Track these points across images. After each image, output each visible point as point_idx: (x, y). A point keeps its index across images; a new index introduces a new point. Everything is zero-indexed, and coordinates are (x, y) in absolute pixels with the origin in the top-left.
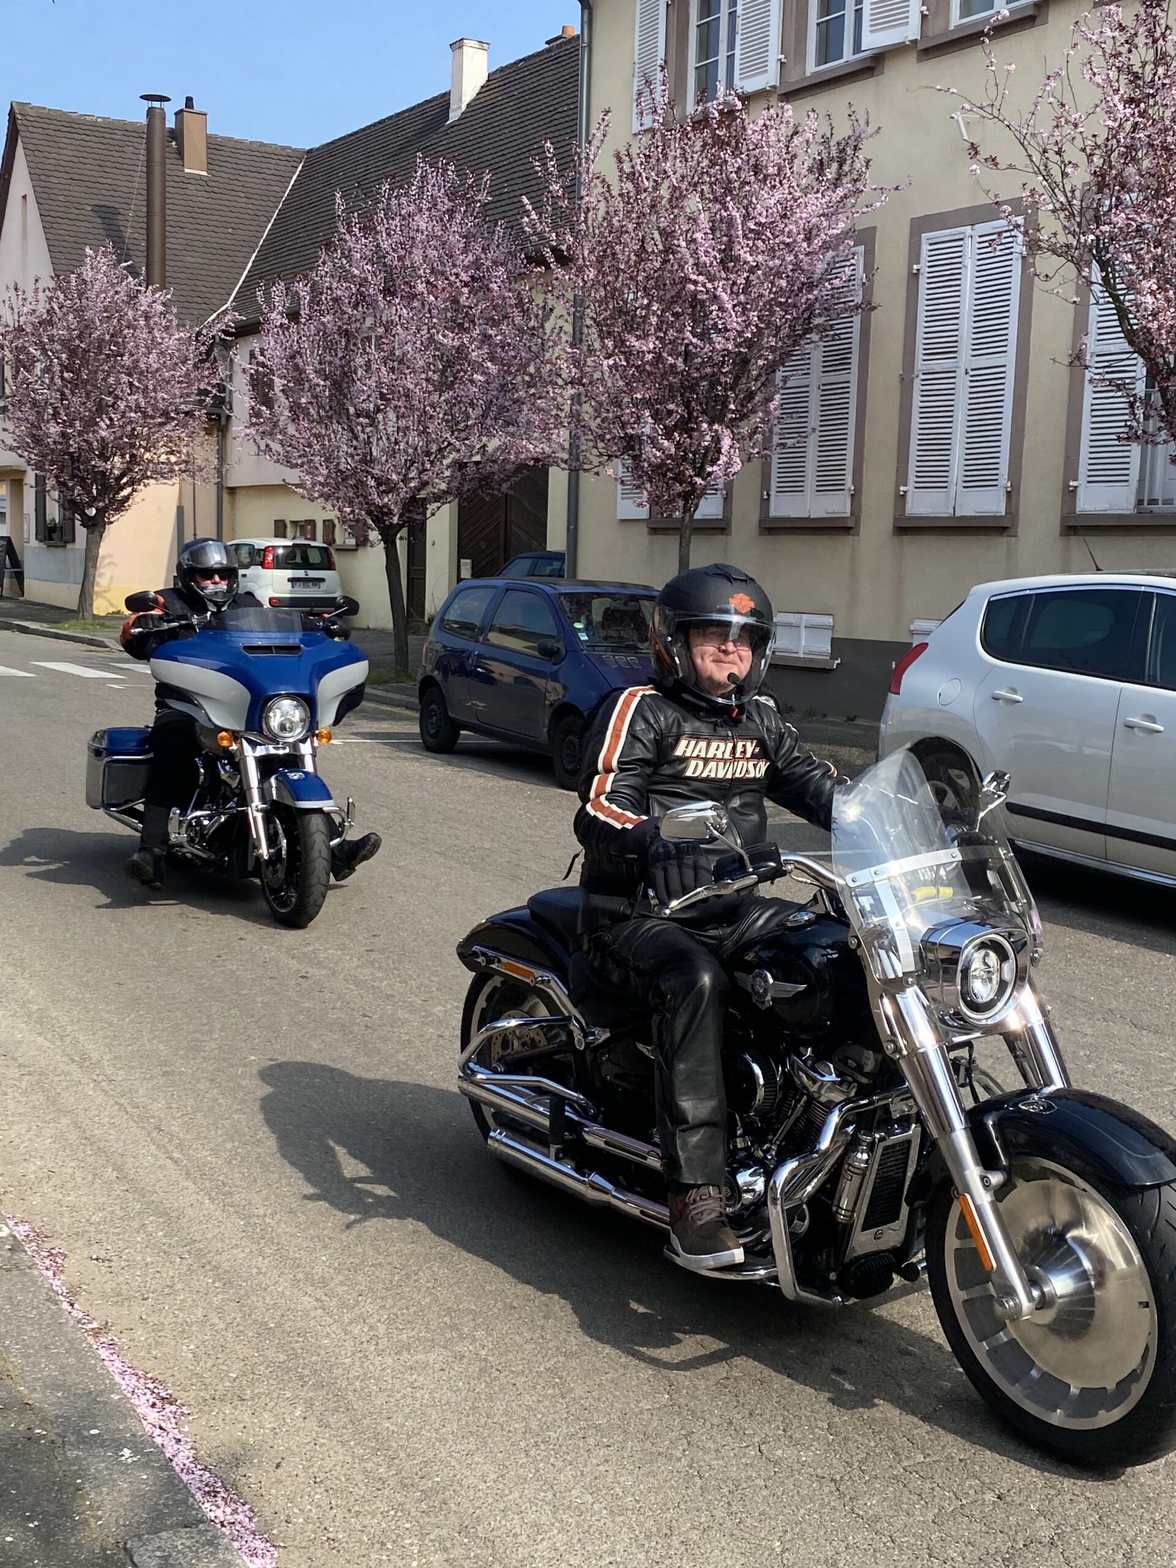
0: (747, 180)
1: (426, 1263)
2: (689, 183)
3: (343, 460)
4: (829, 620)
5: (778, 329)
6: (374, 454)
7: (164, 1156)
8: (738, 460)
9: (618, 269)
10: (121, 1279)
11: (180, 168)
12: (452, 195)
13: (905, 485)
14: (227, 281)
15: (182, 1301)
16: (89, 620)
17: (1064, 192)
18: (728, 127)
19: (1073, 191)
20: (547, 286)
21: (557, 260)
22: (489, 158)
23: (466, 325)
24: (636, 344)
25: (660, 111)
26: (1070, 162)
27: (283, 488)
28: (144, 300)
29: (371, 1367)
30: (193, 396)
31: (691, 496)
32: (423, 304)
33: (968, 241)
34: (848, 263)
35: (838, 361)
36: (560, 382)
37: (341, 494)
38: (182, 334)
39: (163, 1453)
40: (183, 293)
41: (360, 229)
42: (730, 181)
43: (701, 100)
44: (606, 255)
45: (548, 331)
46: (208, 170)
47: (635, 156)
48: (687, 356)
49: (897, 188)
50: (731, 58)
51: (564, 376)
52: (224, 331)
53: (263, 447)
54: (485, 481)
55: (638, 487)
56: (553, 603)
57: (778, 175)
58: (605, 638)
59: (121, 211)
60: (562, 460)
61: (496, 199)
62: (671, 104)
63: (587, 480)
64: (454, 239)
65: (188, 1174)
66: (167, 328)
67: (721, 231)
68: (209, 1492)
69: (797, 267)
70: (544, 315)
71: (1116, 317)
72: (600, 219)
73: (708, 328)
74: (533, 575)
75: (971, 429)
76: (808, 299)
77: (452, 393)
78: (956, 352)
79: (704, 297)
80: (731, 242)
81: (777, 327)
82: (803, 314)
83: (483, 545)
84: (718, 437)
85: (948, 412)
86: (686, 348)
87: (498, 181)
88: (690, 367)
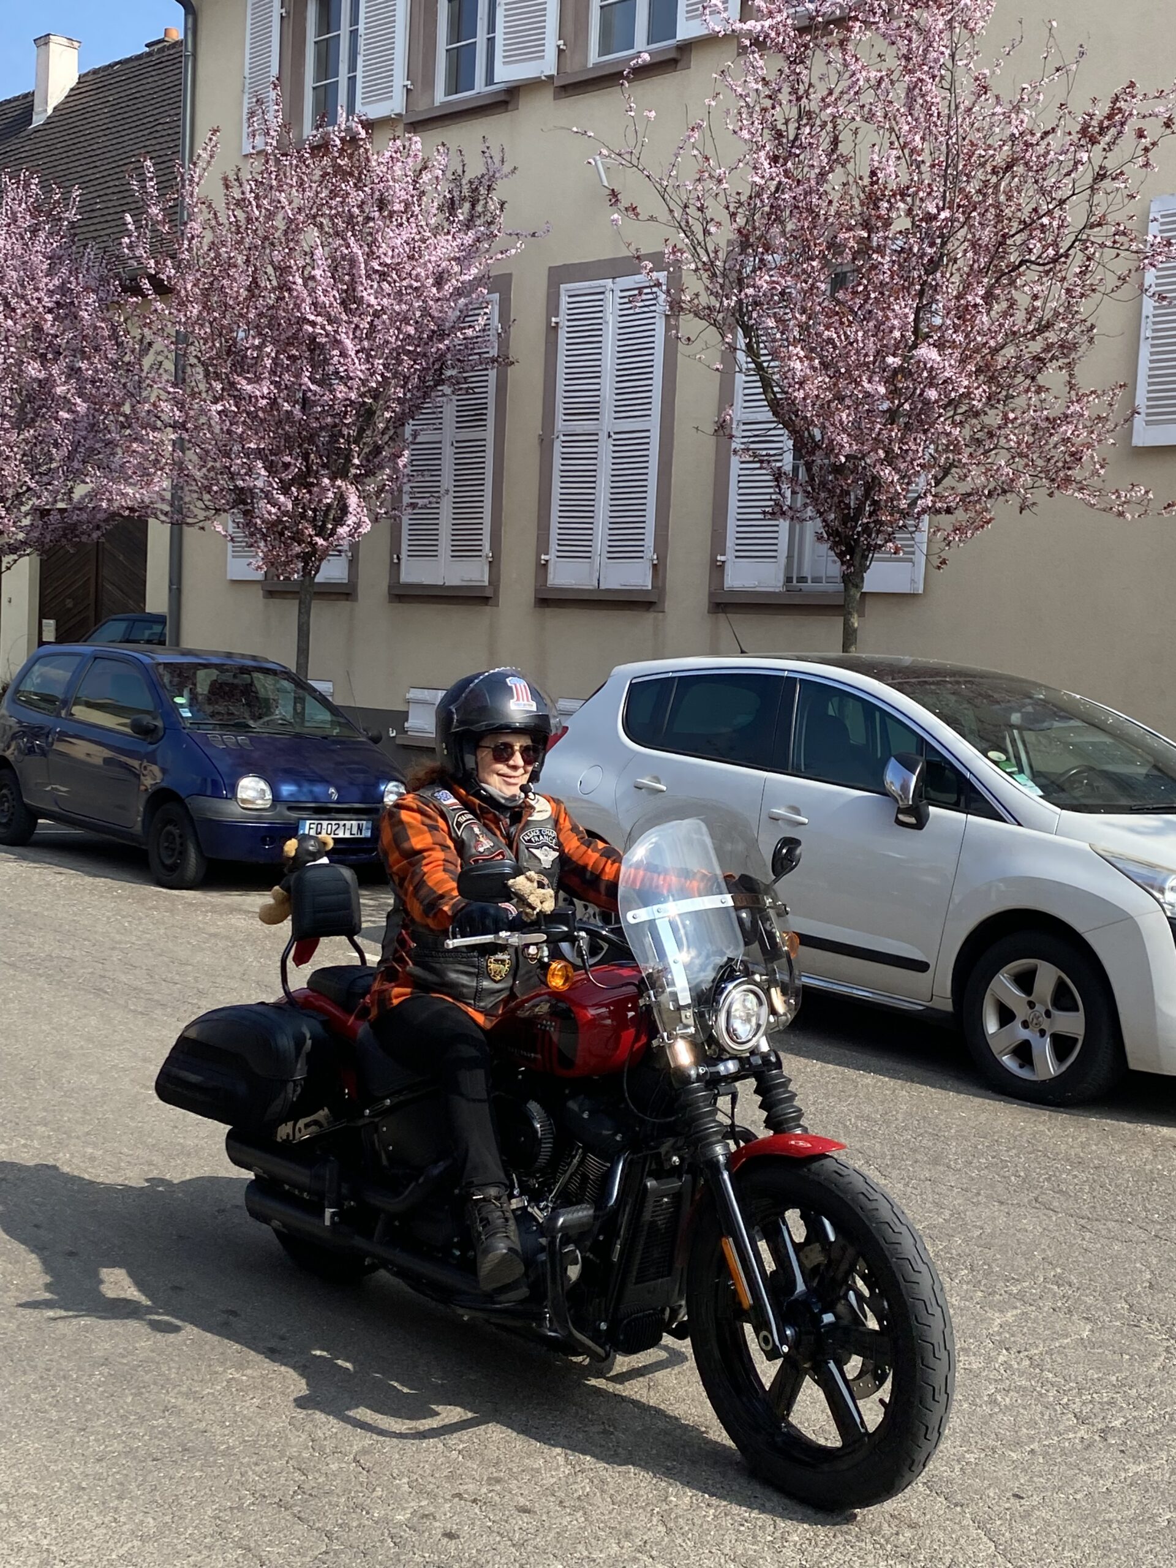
0: (372, 215)
2: (307, 216)
5: (406, 379)
8: (367, 520)
9: (226, 304)
12: (36, 210)
13: (547, 554)
17: (706, 251)
18: (351, 157)
19: (716, 251)
20: (145, 317)
21: (156, 292)
23: (50, 356)
24: (249, 387)
25: (272, 133)
26: (712, 220)
31: (311, 558)
33: (610, 295)
34: (483, 312)
35: (472, 416)
36: (159, 423)
42: (352, 216)
43: (321, 126)
44: (212, 289)
45: (146, 368)
47: (245, 182)
48: (306, 404)
49: (533, 235)
50: (352, 80)
51: (164, 417)
54: (71, 530)
55: (252, 546)
56: (149, 676)
57: (405, 212)
58: (212, 715)
60: (161, 511)
61: (86, 216)
62: (286, 126)
63: (191, 535)
64: (37, 259)
67: (342, 269)
69: (425, 311)
70: (141, 350)
72: (206, 248)
73: (328, 375)
74: (128, 641)
75: (616, 495)
76: (438, 349)
77: (32, 431)
78: (598, 413)
79: (324, 340)
80: (353, 280)
81: (405, 377)
82: (433, 364)
83: (69, 603)
84: (342, 495)
85: (590, 478)
86: (304, 394)
87: (90, 196)
88: (309, 416)
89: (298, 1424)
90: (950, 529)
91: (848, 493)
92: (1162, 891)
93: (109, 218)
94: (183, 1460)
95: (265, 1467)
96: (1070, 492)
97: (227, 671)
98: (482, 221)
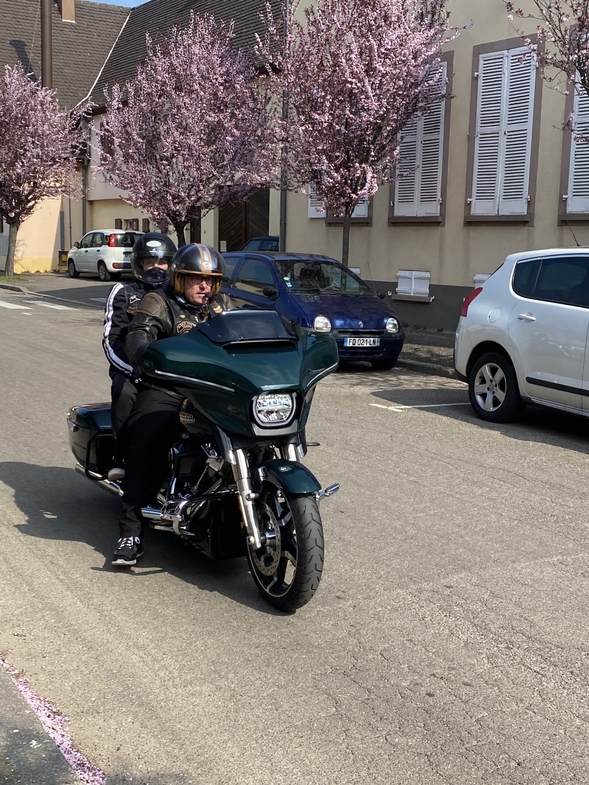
0: (381, 24)
1: (200, 636)
2: (347, 26)
3: (153, 185)
4: (428, 275)
5: (398, 109)
6: (171, 181)
7: (55, 578)
8: (376, 185)
9: (308, 76)
10: (30, 646)
11: (60, 19)
12: (213, 34)
13: (471, 198)
14: (86, 83)
15: (65, 658)
16: (12, 276)
17: (560, 31)
19: (566, 31)
20: (267, 85)
21: (273, 71)
22: (235, 12)
23: (222, 108)
24: (318, 118)
26: (564, 14)
27: (119, 201)
28: (41, 94)
29: (170, 694)
30: (69, 149)
31: (350, 205)
32: (197, 96)
33: (506, 59)
34: (438, 72)
35: (432, 127)
36: (275, 140)
37: (152, 204)
38: (62, 114)
39: (54, 742)
40: (62, 90)
41: (161, 53)
42: (370, 26)
44: (301, 66)
45: (268, 111)
46: (76, 20)
47: (316, 11)
48: (347, 125)
49: (464, 28)
51: (277, 136)
52: (85, 112)
53: (108, 178)
54: (234, 196)
55: (320, 200)
56: (272, 266)
57: (398, 21)
58: (301, 286)
59: (27, 44)
60: (276, 184)
61: (238, 36)
63: (291, 195)
64: (215, 58)
65: (68, 587)
66: (53, 110)
67: (366, 53)
68: (80, 764)
69: (409, 74)
70: (265, 102)
72: (297, 48)
73: (359, 109)
74: (261, 250)
75: (507, 165)
76: (415, 92)
77: (214, 147)
78: (499, 122)
79: (357, 91)
80: (371, 60)
81: (397, 108)
82: (412, 101)
83: (233, 233)
84: (365, 172)
85: (494, 156)
86: (346, 120)
87: (240, 26)
88: (349, 131)
89: (352, 635)
93: (248, 36)
94: (297, 649)
95: (337, 655)
97: (309, 263)
98: (438, 23)
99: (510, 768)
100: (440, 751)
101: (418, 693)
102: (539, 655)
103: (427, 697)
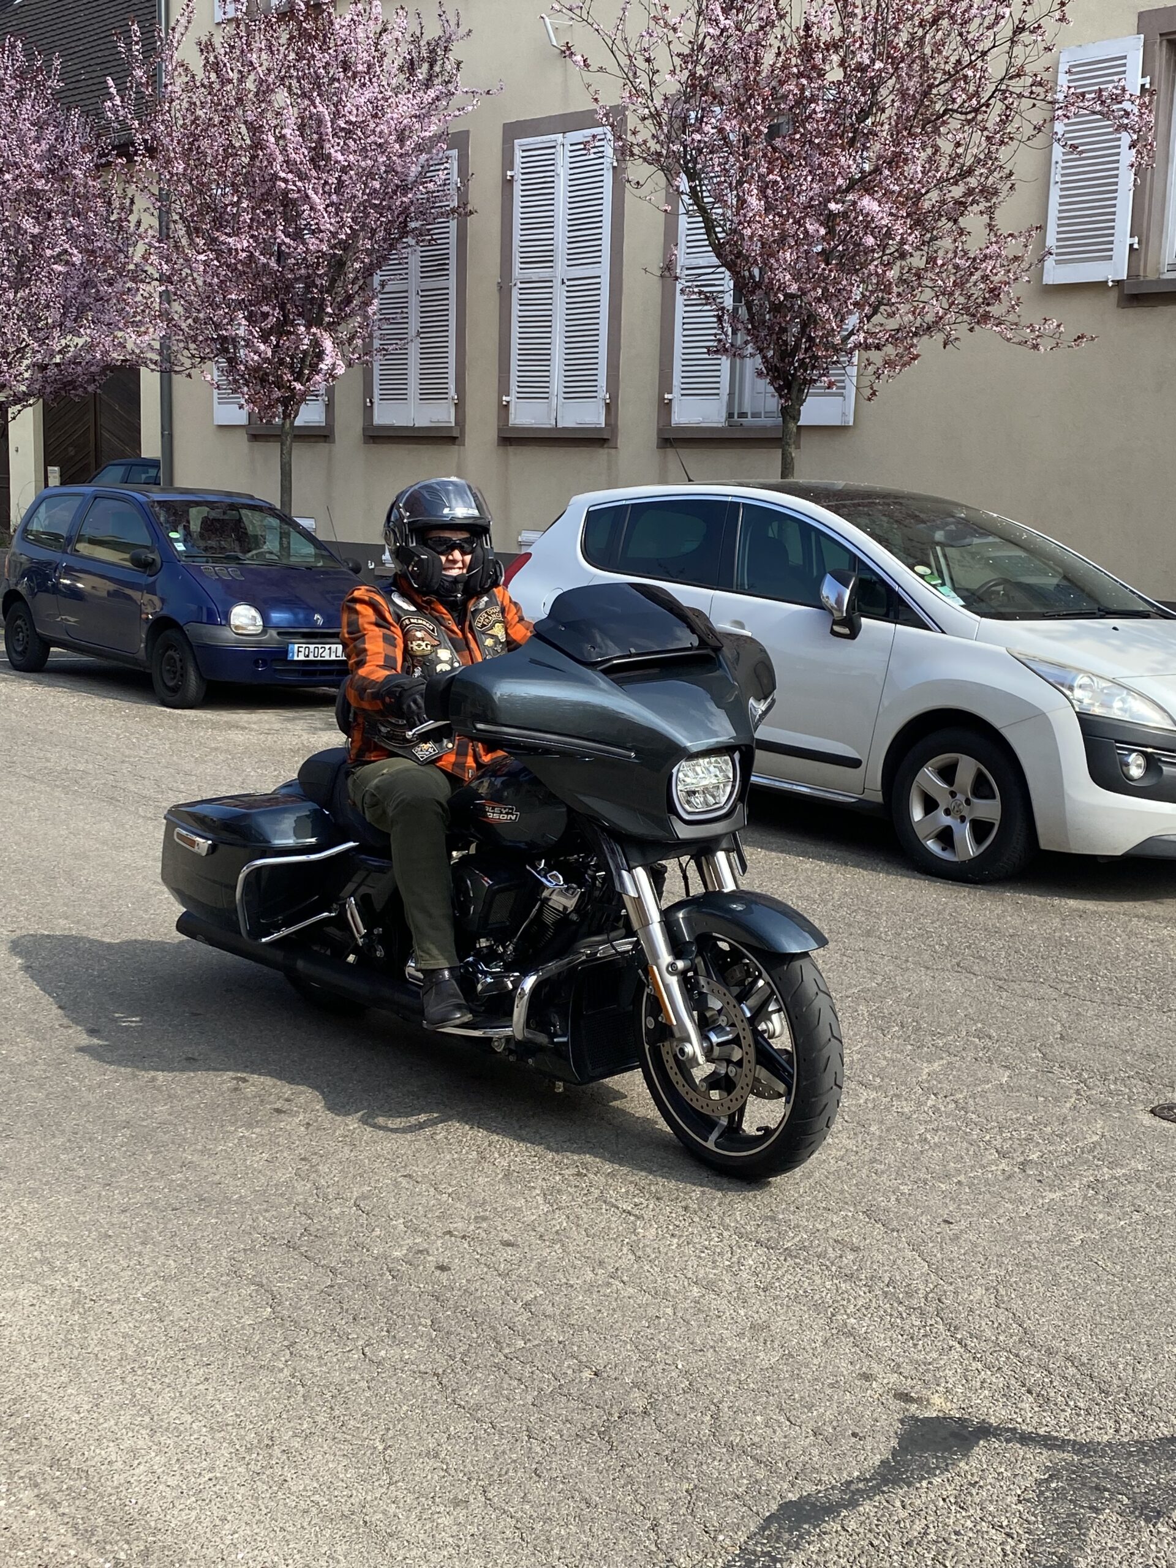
0: (336, 76)
2: (276, 76)
5: (374, 232)
9: (205, 164)
13: (508, 395)
18: (315, 20)
20: (131, 177)
22: (63, 42)
23: (42, 217)
24: (228, 243)
26: (658, 71)
31: (291, 402)
33: (560, 149)
35: (436, 266)
36: (147, 277)
42: (318, 77)
44: (192, 148)
45: (132, 225)
47: (217, 45)
48: (281, 257)
49: (488, 93)
51: (151, 272)
54: (69, 382)
55: (234, 391)
56: (145, 512)
57: (368, 73)
58: (206, 549)
60: (151, 360)
61: (71, 86)
63: (179, 382)
64: (26, 126)
67: (310, 128)
69: (390, 169)
71: (703, 231)
72: (185, 110)
73: (300, 229)
74: (127, 483)
75: (569, 340)
76: (402, 202)
77: (28, 289)
78: (551, 261)
79: (296, 196)
80: (321, 140)
81: (372, 229)
82: (398, 217)
83: (72, 451)
84: (317, 342)
85: (546, 322)
86: (279, 247)
87: (75, 67)
88: (283, 267)
90: (879, 363)
91: (784, 330)
92: (1071, 688)
93: (94, 88)
96: (989, 326)
97: (216, 508)
98: (440, 80)
99: (580, 1382)
100: (459, 1364)
101: (421, 1268)
102: (631, 1182)
103: (437, 1273)
